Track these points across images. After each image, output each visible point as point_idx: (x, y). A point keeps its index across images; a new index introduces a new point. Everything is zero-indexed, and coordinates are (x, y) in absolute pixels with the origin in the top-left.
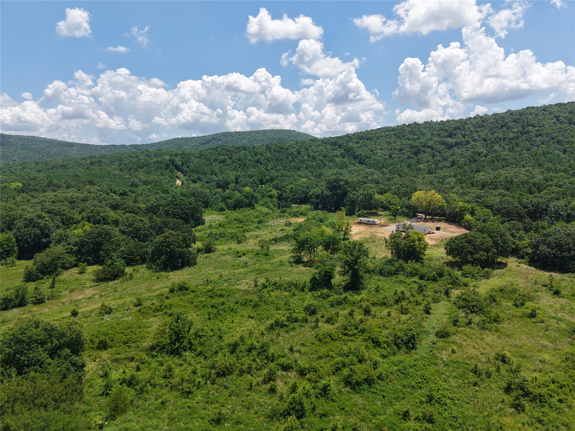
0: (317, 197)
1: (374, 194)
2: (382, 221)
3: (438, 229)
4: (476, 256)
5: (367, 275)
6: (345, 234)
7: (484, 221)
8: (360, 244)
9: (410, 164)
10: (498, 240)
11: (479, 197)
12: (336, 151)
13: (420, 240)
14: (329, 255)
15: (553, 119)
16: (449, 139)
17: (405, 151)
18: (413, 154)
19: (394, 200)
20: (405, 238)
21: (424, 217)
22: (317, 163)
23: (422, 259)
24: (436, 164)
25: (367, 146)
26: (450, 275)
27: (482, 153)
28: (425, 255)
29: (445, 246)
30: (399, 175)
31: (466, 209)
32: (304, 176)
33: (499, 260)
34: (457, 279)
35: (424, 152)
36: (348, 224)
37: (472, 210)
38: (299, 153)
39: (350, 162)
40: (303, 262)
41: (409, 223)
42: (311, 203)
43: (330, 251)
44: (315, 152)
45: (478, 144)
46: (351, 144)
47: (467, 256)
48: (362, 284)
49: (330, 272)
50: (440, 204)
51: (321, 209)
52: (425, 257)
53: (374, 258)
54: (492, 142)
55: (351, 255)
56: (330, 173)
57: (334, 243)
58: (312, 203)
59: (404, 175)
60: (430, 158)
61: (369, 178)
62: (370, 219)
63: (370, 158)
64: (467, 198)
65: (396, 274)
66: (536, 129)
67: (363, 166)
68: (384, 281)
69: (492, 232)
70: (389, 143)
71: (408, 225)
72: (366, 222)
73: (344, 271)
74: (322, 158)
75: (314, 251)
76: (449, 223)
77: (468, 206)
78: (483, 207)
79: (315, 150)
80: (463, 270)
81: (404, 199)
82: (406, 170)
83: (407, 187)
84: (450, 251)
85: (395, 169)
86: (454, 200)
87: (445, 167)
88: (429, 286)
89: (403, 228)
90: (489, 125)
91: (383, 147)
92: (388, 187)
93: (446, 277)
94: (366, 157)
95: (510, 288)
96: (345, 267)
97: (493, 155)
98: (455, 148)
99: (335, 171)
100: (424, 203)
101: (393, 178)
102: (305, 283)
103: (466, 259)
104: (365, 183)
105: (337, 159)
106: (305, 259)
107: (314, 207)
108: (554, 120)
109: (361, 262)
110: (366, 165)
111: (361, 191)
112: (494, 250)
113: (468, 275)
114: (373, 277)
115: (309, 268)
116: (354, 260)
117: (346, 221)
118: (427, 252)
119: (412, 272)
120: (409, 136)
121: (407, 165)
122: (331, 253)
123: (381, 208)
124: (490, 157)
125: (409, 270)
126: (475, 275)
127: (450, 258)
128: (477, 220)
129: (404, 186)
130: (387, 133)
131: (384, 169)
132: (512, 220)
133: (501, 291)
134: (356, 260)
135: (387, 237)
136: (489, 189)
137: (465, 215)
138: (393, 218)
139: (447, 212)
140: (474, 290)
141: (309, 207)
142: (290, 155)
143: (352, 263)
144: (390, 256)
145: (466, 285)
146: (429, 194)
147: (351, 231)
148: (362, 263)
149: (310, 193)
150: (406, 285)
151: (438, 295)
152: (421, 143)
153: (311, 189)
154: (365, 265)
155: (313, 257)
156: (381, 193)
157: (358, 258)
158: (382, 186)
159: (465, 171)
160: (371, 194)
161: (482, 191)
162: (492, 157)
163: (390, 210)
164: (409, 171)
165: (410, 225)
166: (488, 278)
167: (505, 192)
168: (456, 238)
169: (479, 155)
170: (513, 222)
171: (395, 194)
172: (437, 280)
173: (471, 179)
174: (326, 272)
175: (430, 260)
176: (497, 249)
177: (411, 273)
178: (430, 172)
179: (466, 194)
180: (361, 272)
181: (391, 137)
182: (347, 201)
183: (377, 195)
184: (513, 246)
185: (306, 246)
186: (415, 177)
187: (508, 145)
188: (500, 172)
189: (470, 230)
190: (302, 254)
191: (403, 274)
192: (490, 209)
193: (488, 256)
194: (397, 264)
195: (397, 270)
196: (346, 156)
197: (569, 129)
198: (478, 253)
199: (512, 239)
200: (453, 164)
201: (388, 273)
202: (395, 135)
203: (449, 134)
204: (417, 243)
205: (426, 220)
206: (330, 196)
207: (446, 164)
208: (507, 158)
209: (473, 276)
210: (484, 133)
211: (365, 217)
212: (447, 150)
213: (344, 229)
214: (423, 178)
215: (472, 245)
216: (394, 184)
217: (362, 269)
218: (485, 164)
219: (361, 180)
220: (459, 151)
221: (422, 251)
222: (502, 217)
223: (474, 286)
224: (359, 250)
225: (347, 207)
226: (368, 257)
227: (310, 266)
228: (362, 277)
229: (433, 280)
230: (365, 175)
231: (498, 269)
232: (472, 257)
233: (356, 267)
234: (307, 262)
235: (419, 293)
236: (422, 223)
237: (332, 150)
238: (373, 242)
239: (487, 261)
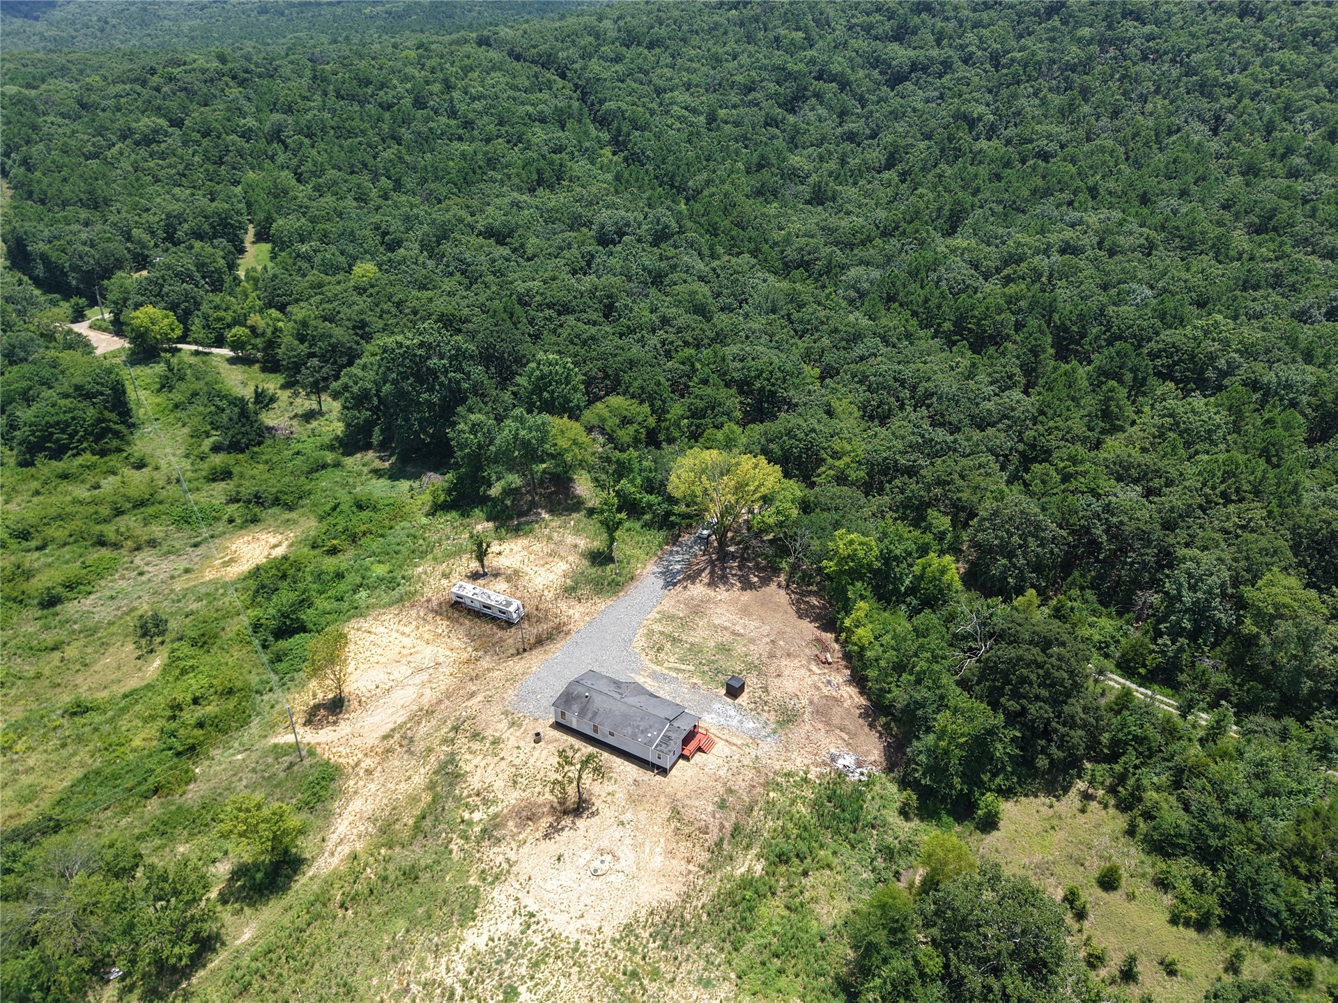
12: (545, 93)
17: (760, 96)
27: (980, 119)
35: (818, 97)
38: (419, 103)
45: (975, 77)
54: (1015, 77)
70: (717, 60)
79: (477, 88)
91: (695, 78)
94: (636, 122)
98: (909, 86)
120: (781, 32)
142: (388, 109)
152: (812, 61)
169: (971, 130)
181: (726, 32)
187: (1058, 91)
196: (571, 116)
202: (742, 24)
203: (899, 27)
210: (997, 32)
220: (918, 101)
237: (530, 89)
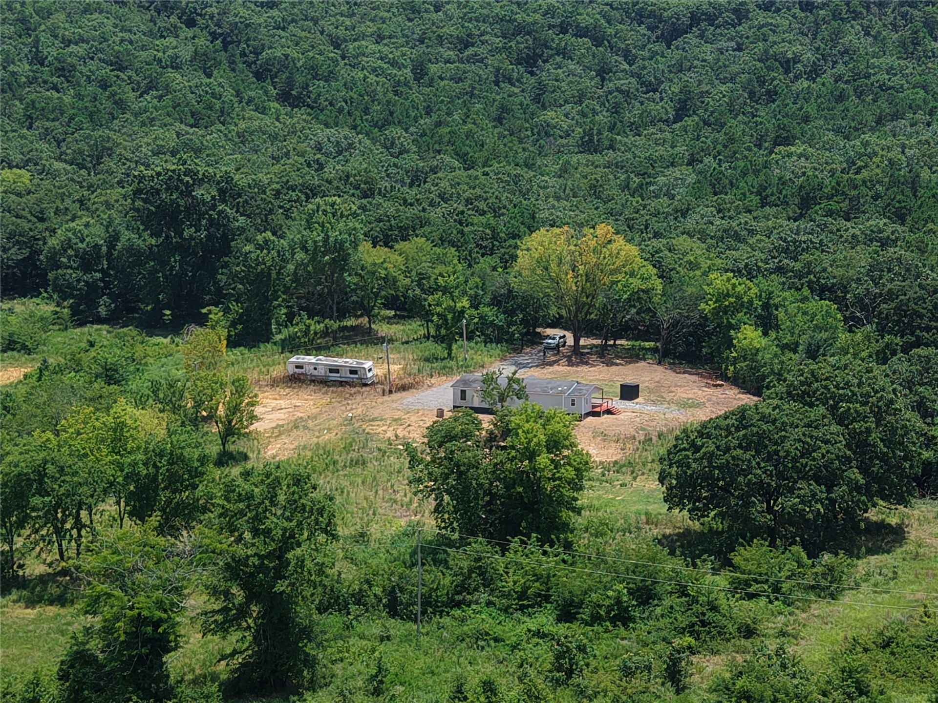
0: (87, 261)
1: (355, 244)
2: (394, 368)
3: (629, 392)
4: (787, 503)
5: (333, 621)
6: (229, 432)
7: (813, 353)
8: (298, 480)
9: (504, 109)
10: (868, 431)
11: (792, 250)
12: (171, 41)
13: (554, 444)
14: (153, 538)
17: (482, 50)
18: (519, 62)
19: (441, 268)
20: (491, 438)
21: (570, 340)
22: (79, 96)
23: (565, 527)
24: (616, 110)
25: (316, 23)
26: (683, 592)
27: (796, 60)
28: (578, 511)
29: (658, 467)
30: (462, 157)
31: (741, 305)
32: (17, 158)
33: (873, 515)
34: (714, 608)
35: (564, 53)
36: (240, 387)
37: (766, 306)
39: (238, 94)
40: (23, 583)
41: (508, 370)
42: (57, 288)
43: (155, 519)
44: (68, 43)
45: (781, 21)
47: (748, 504)
48: (311, 662)
49: (161, 621)
50: (636, 283)
51: (111, 320)
52: (578, 521)
53: (362, 537)
54: (836, 15)
55: (256, 532)
56: (145, 142)
57: (174, 482)
58: (63, 292)
59: (479, 156)
60: (589, 82)
61: (332, 170)
62: (340, 361)
63: (329, 77)
64: (742, 254)
65: (458, 605)
67: (301, 115)
68: (407, 638)
69: (842, 397)
71: (503, 382)
72: (321, 372)
73: (224, 610)
74: (106, 71)
75: (79, 525)
76: (673, 367)
77: (749, 289)
78: (806, 292)
80: (736, 568)
81: (485, 263)
82: (490, 135)
83: (497, 214)
84: (680, 486)
85: (444, 130)
86: (693, 266)
87: (653, 123)
88: (600, 649)
89: (486, 394)
92: (414, 211)
93: (667, 602)
94: (314, 71)
95: (921, 632)
96: (227, 593)
97: (840, 68)
98: (691, 38)
99: (169, 137)
100: (570, 283)
101: (434, 170)
102: (36, 683)
103: (747, 520)
104: (311, 192)
105: (176, 79)
106: (34, 568)
107: (75, 311)
109: (301, 563)
110: (314, 108)
111: (294, 233)
112: (855, 474)
113: (754, 588)
114: (359, 628)
115: (52, 610)
116: (270, 555)
117: (228, 375)
118: (584, 498)
119: (525, 588)
121: (494, 111)
122: (160, 530)
123: (386, 306)
124: (827, 78)
125: (511, 582)
126: (785, 587)
127: (682, 518)
128: (784, 347)
129: (482, 205)
131: (394, 131)
132: (918, 344)
133: (886, 644)
134: (279, 555)
135: (417, 436)
136: (830, 213)
137: (737, 328)
138: (439, 350)
139: (665, 317)
140: (780, 652)
141: (47, 308)
143: (261, 568)
144: (430, 525)
145: (749, 632)
146: (589, 239)
147: (253, 418)
148: (308, 563)
149: (53, 242)
150: (503, 653)
151: (637, 683)
153: (55, 221)
154: (321, 572)
155: (72, 553)
156: (386, 240)
157: (289, 541)
158: (389, 207)
159: (732, 140)
160: (339, 247)
161: (802, 224)
162: (838, 79)
163: (426, 316)
164: (501, 136)
165: (510, 379)
166: (833, 597)
167: (890, 228)
168: (704, 430)
169: (787, 71)
170: (922, 351)
171: (443, 241)
172: (632, 619)
173: (756, 172)
174: (139, 621)
175: (599, 531)
176: (864, 470)
177: (522, 595)
178: (589, 145)
179: (737, 237)
180: (302, 611)
182: (234, 277)
183: (365, 246)
184: (926, 454)
185: (36, 501)
186: (528, 166)
187: (895, 27)
188: (866, 144)
189: (757, 392)
190: (19, 542)
191: (489, 604)
192: (835, 300)
193: (832, 502)
194: (461, 560)
195: (462, 588)
196: (217, 64)
198: (791, 490)
199: (919, 424)
200: (683, 110)
201: (427, 602)
204: (543, 459)
205: (577, 356)
206: (151, 253)
207: (655, 108)
208: (896, 81)
209: (777, 589)
211: (319, 350)
212: (657, 47)
213: (221, 411)
214: (563, 172)
215: (769, 459)
216: (442, 197)
217: (307, 592)
218: (811, 109)
219: (296, 179)
220: (708, 51)
221: (567, 493)
222: (882, 330)
223: (783, 634)
224: (294, 507)
225: (234, 306)
226: (335, 537)
227: (61, 600)
228: (307, 633)
229: (613, 621)
230: (310, 157)
231: (871, 552)
232: (770, 510)
233: (281, 586)
234: (43, 580)
235: (558, 683)
236: (561, 369)
237: (151, 33)
238: (355, 463)
239: (829, 519)
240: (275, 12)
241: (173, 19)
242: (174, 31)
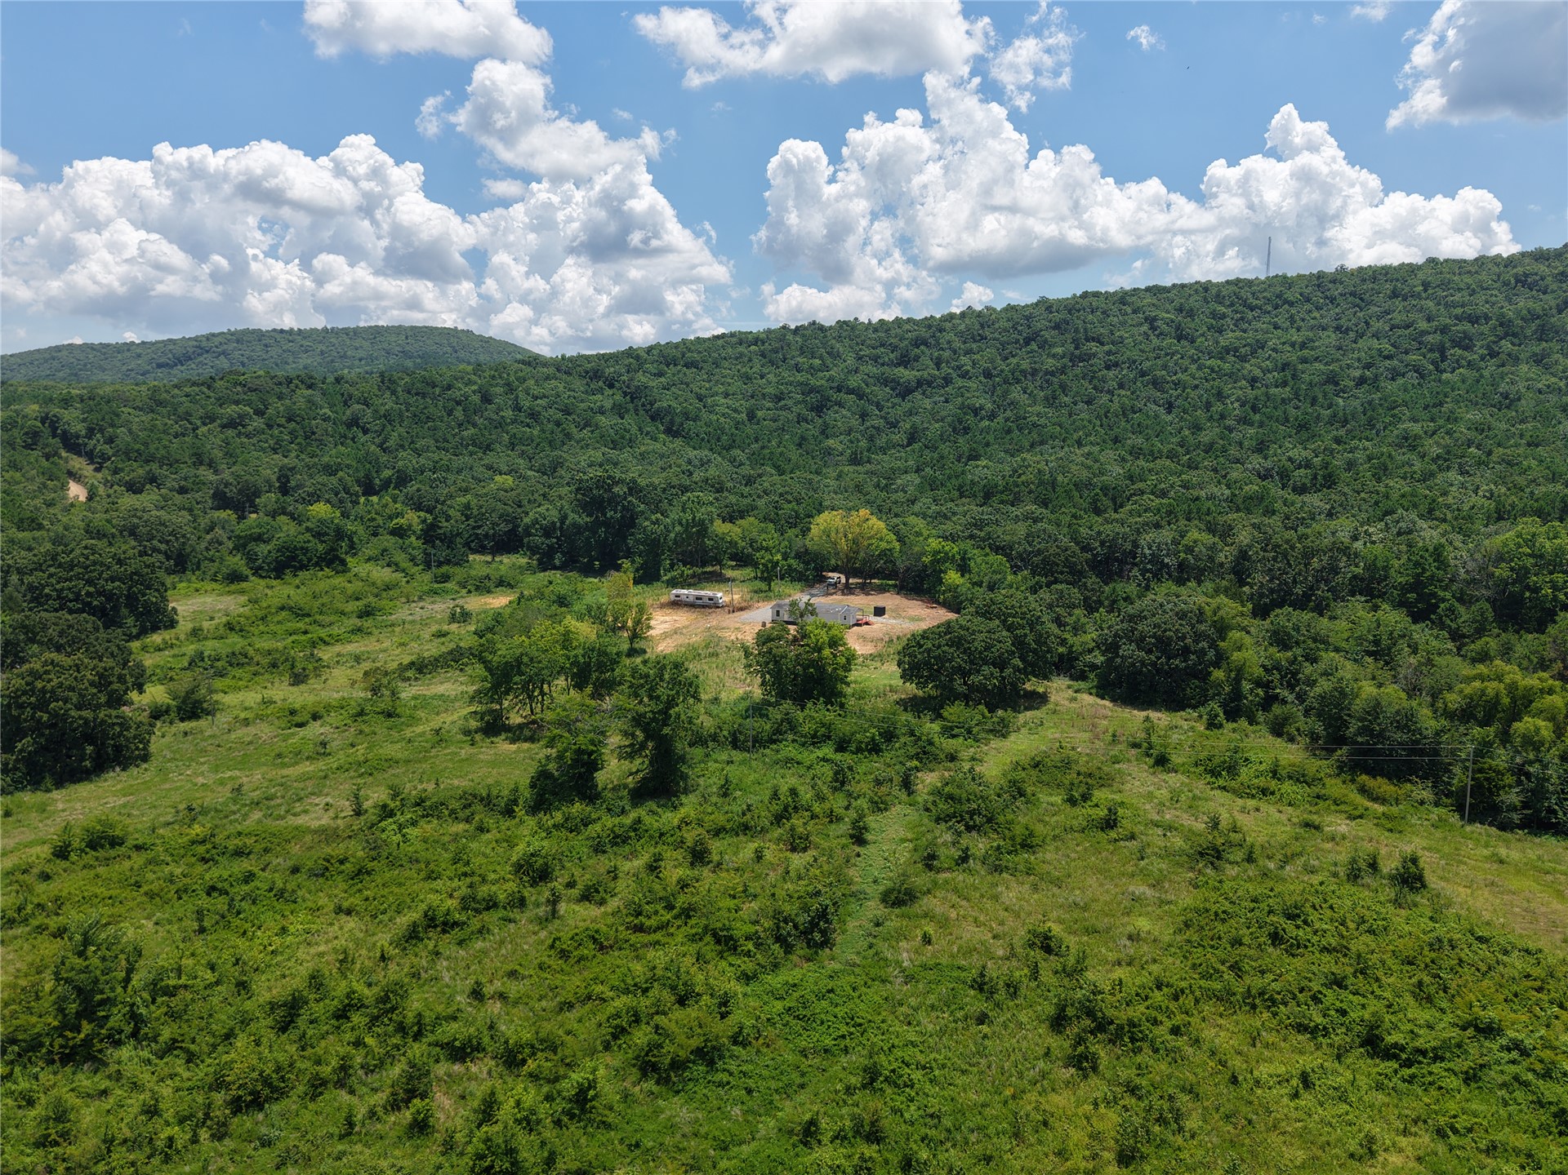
0: (548, 532)
1: (712, 521)
2: (736, 597)
3: (880, 611)
4: (975, 679)
5: (698, 752)
6: (635, 636)
7: (991, 588)
8: (677, 666)
9: (803, 438)
10: (1025, 635)
11: (979, 524)
12: (599, 397)
13: (834, 643)
14: (588, 701)
15: (1141, 324)
16: (901, 369)
17: (790, 403)
18: (812, 410)
19: (764, 536)
20: (795, 639)
21: (843, 580)
22: (543, 431)
23: (841, 694)
24: (871, 439)
25: (687, 385)
26: (912, 733)
27: (981, 408)
28: (848, 684)
29: (897, 657)
30: (777, 468)
31: (948, 558)
32: (505, 468)
33: (1028, 686)
34: (931, 743)
35: (840, 404)
36: (641, 609)
37: (963, 559)
38: (486, 399)
39: (640, 429)
40: (508, 729)
41: (805, 598)
42: (530, 548)
43: (589, 690)
44: (536, 398)
45: (973, 385)
46: (641, 378)
47: (952, 680)
48: (684, 777)
49: (593, 752)
50: (884, 545)
51: (562, 568)
52: (849, 690)
53: (716, 700)
54: (1006, 382)
55: (651, 698)
56: (583, 459)
57: (601, 667)
58: (533, 550)
59: (788, 467)
60: (855, 422)
61: (696, 477)
62: (702, 593)
63: (696, 419)
64: (949, 527)
65: (774, 742)
66: (1106, 348)
67: (678, 443)
68: (743, 762)
69: (1010, 615)
70: (747, 378)
71: (802, 606)
72: (691, 599)
73: (632, 745)
74: (559, 415)
75: (542, 694)
76: (906, 596)
77: (953, 548)
78: (987, 550)
79: (537, 391)
80: (944, 719)
81: (791, 533)
82: (794, 454)
83: (798, 504)
84: (911, 669)
85: (766, 451)
86: (918, 534)
87: (894, 447)
88: (861, 769)
89: (791, 612)
90: (996, 335)
91: (731, 390)
92: (748, 501)
93: (902, 740)
94: (686, 415)
95: (1058, 758)
96: (633, 735)
97: (1009, 413)
98: (917, 395)
99: (598, 456)
100: (843, 545)
101: (760, 476)
102: (516, 790)
103: (952, 690)
104: (685, 489)
105: (602, 420)
106: (515, 719)
107: (540, 562)
108: (1145, 328)
109: (678, 716)
110: (687, 438)
111: (674, 514)
112: (1017, 662)
113: (956, 731)
114: (714, 756)
115: (526, 745)
116: (660, 712)
117: (634, 601)
118: (853, 676)
119: (816, 732)
120: (800, 359)
121: (796, 440)
122: (592, 696)
123: (731, 559)
124: (1000, 419)
125: (806, 728)
126: (975, 730)
127: (911, 688)
128: (974, 584)
129: (789, 497)
130: (741, 349)
131: (736, 452)
132: (1056, 581)
133: (1036, 766)
134: (665, 712)
135: (749, 638)
136: (1002, 502)
137: (945, 572)
138: (763, 586)
139: (901, 565)
140: (971, 770)
141: (523, 561)
142: (458, 403)
143: (654, 719)
144: (758, 693)
145: (952, 758)
146: (855, 517)
147: (649, 627)
148: (683, 717)
149: (527, 520)
150: (802, 771)
151: (884, 789)
152: (831, 379)
153: (528, 507)
154: (690, 722)
155: (538, 710)
156: (730, 519)
157: (671, 703)
158: (733, 499)
159: (942, 457)
160: (702, 523)
161: (984, 508)
162: (1007, 420)
163: (755, 565)
164: (801, 455)
165: (807, 604)
166: (1004, 736)
167: (1039, 511)
168: (925, 635)
169: (976, 415)
170: (1059, 586)
171: (765, 519)
172: (881, 750)
173: (957, 477)
174: (579, 752)
175: (861, 695)
176: (1022, 658)
177: (814, 736)
178: (855, 460)
179: (945, 517)
180: (679, 745)
181: (750, 360)
182: (637, 541)
183: (718, 523)
184: (1061, 650)
185: (517, 679)
186: (818, 473)
187: (1042, 389)
188: (1024, 460)
189: (958, 612)
190: (506, 704)
191: (794, 741)
192: (1005, 555)
193: (1004, 678)
194: (776, 714)
195: (778, 731)
196: (627, 411)
197: (1177, 352)
198: (978, 671)
199: (1057, 631)
200: (912, 438)
201: (755, 740)
202: (763, 355)
203: (902, 356)
204: (827, 652)
205: (848, 590)
206: (587, 527)
207: (896, 438)
208: (1043, 421)
209: (969, 732)
210: (987, 355)
211: (689, 586)
212: (896, 400)
213: (630, 624)
214: (839, 477)
215: (964, 652)
216: (765, 492)
217: (683, 734)
218: (991, 438)
219: (675, 481)
220: (927, 404)
221: (841, 673)
222: (1034, 574)
223: (973, 759)
224: (674, 681)
225: (638, 559)
226: (700, 700)
227: (532, 739)
228: (682, 759)
229: (870, 752)
230: (684, 467)
231: (1027, 709)
232: (965, 683)
233: (666, 730)
234: (520, 727)
235: (835, 789)
236: (838, 597)
237: (586, 392)
238: (712, 655)
239: (1001, 689)
240: (663, 379)
241: (601, 383)
242: (601, 391)
